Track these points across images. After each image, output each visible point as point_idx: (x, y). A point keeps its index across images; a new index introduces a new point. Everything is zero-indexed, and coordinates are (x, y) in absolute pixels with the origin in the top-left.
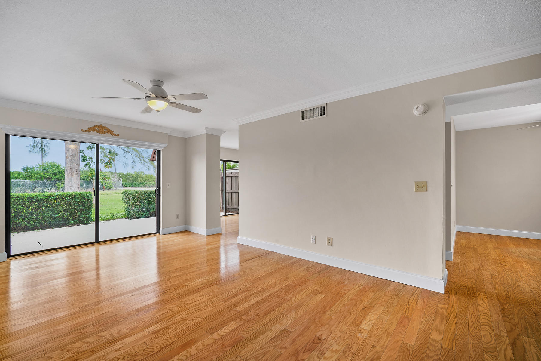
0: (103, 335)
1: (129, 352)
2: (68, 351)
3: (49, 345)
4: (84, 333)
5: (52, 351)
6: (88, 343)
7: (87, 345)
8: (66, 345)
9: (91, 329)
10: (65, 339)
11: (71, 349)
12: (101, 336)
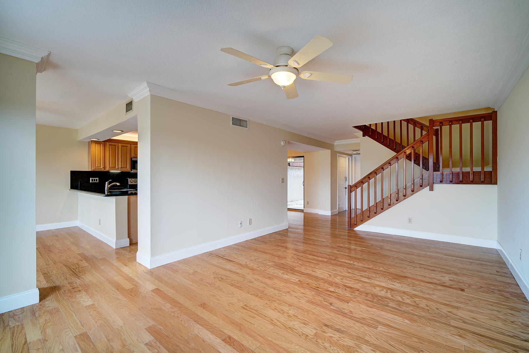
0: (390, 295)
1: (391, 281)
2: (415, 302)
3: (423, 314)
4: (398, 305)
5: (423, 308)
6: (402, 298)
7: (403, 297)
8: (414, 306)
9: (391, 304)
10: (412, 310)
11: (413, 302)
12: (392, 296)
